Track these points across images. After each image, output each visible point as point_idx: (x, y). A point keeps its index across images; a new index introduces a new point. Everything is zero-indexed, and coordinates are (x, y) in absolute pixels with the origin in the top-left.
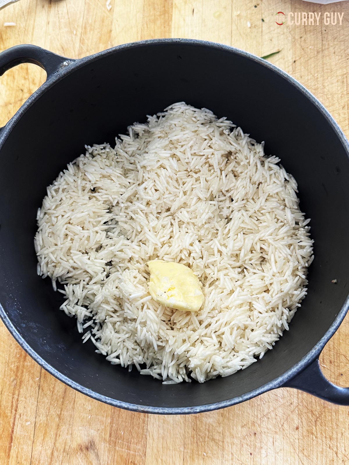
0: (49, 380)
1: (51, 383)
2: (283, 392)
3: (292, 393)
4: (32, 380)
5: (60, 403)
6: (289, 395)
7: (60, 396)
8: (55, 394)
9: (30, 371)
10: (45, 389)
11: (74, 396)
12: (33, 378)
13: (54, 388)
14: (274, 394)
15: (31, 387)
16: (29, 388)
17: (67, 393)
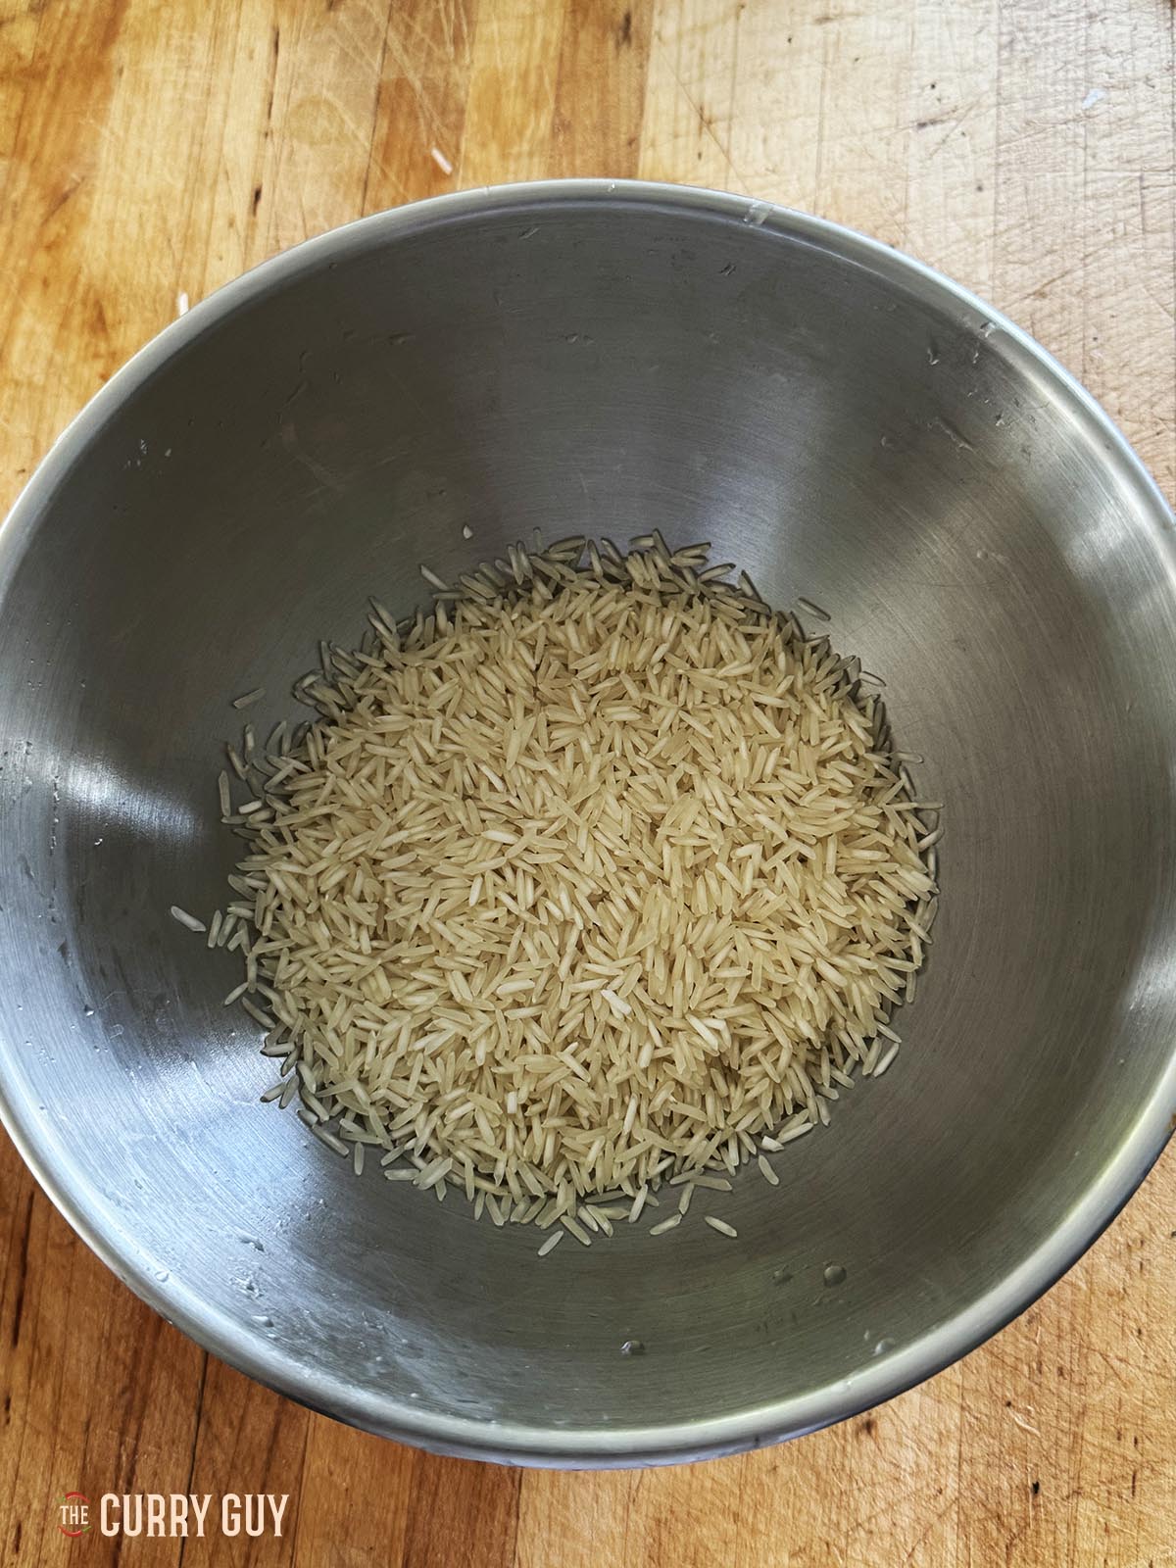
0: (228, 1396)
1: (236, 1405)
2: (917, 1455)
3: (944, 1461)
4: (180, 1392)
5: (259, 1464)
6: (933, 1467)
7: (260, 1444)
8: (246, 1437)
9: (173, 1367)
10: (218, 1422)
11: (302, 1446)
12: (181, 1387)
13: (242, 1419)
14: (891, 1463)
15: (176, 1412)
16: (170, 1417)
17: (281, 1435)
